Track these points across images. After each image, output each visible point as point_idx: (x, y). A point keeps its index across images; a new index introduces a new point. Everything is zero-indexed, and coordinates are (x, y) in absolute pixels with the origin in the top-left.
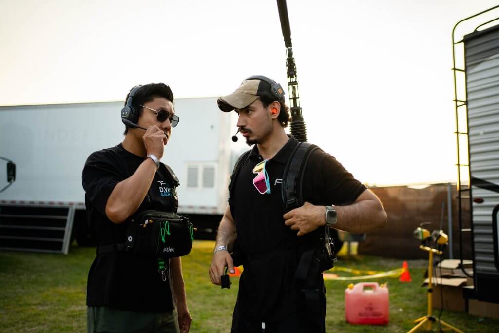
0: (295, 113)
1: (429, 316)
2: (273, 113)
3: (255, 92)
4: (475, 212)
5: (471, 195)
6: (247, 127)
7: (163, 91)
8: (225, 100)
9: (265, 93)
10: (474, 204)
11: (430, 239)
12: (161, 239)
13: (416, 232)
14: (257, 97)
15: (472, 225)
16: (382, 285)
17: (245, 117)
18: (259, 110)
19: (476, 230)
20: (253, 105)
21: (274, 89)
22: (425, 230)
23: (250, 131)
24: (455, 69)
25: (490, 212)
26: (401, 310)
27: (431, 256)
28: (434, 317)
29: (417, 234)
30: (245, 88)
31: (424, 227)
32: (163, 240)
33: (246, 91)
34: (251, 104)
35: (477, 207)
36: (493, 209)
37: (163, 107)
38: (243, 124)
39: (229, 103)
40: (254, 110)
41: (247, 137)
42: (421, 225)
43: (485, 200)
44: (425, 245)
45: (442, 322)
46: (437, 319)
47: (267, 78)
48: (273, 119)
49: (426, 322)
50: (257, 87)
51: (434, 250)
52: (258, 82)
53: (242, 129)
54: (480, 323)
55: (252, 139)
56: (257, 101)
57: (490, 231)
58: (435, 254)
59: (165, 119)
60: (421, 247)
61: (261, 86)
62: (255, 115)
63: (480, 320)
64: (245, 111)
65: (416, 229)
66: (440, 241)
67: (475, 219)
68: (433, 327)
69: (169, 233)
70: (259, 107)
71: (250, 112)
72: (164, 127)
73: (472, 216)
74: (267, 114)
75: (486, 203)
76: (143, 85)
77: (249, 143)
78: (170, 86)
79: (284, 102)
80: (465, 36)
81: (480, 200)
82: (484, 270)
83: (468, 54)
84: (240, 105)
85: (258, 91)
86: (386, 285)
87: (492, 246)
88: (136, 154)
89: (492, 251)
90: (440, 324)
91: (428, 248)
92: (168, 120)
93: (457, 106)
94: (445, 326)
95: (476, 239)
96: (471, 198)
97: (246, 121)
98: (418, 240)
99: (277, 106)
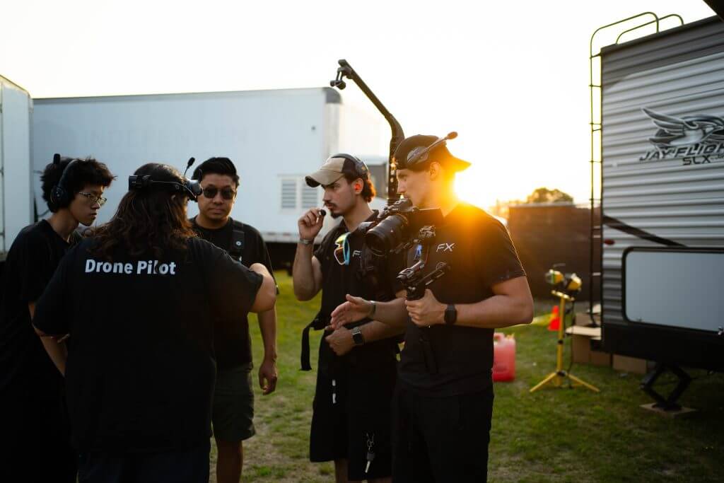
1: (558, 370)
2: (357, 189)
3: (340, 170)
4: (606, 255)
5: (602, 234)
6: (333, 202)
8: (312, 177)
9: (350, 171)
10: (605, 246)
11: (561, 283)
13: (547, 275)
14: (342, 174)
15: (602, 270)
16: (508, 336)
17: (331, 193)
18: (344, 186)
19: (606, 275)
20: (338, 182)
21: (358, 167)
22: (557, 273)
23: (334, 205)
24: (592, 86)
25: (620, 255)
26: (535, 364)
27: (562, 301)
28: (563, 371)
29: (549, 278)
30: (331, 166)
31: (556, 269)
33: (332, 169)
34: (336, 181)
35: (607, 249)
36: (622, 251)
38: (328, 199)
39: (316, 179)
40: (339, 186)
41: (331, 210)
42: (555, 266)
43: (616, 241)
44: (557, 291)
45: (572, 377)
46: (566, 374)
47: (350, 156)
48: (357, 195)
49: (554, 378)
50: (342, 165)
51: (566, 296)
52: (343, 160)
53: (327, 203)
54: (624, 377)
55: (336, 212)
56: (342, 178)
57: (619, 276)
58: (566, 300)
59: (216, 194)
60: (554, 292)
61: (345, 163)
62: (340, 190)
63: (622, 375)
64: (331, 187)
65: (548, 271)
66: (571, 287)
67: (606, 263)
68: (562, 383)
70: (343, 184)
71: (335, 188)
72: (214, 201)
73: (601, 259)
75: (617, 245)
77: (334, 216)
79: (367, 178)
80: (602, 49)
81: (610, 242)
82: (611, 320)
83: (605, 70)
84: (326, 182)
85: (343, 169)
86: (513, 335)
87: (620, 293)
89: (620, 298)
90: (570, 380)
91: (560, 294)
93: (593, 131)
94: (576, 382)
95: (606, 285)
96: (602, 238)
97: (331, 197)
98: (550, 285)
99: (360, 182)
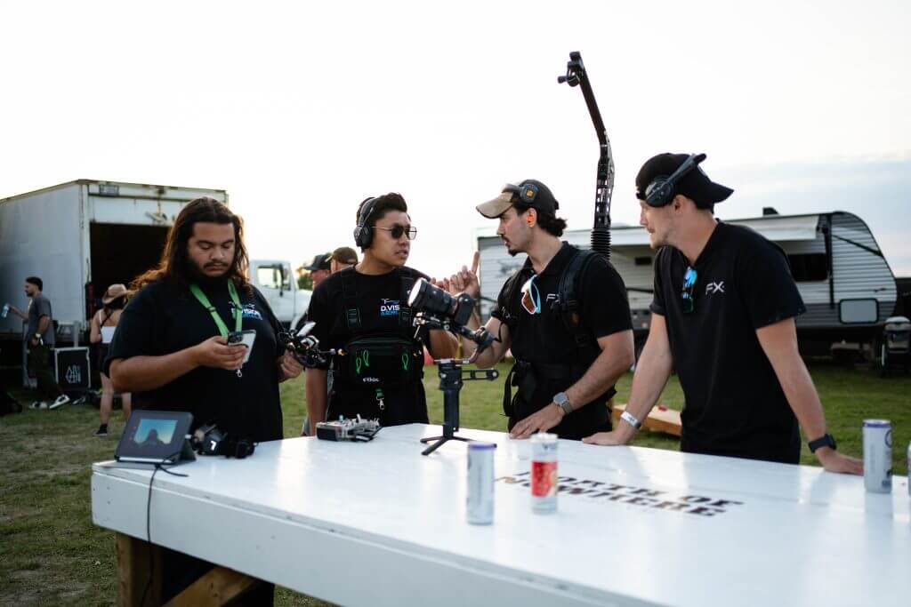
0: (600, 220)
2: (529, 222)
3: (509, 199)
6: (506, 236)
7: (394, 203)
12: (355, 368)
14: (511, 205)
17: (504, 225)
20: (507, 213)
23: (507, 240)
32: (358, 370)
34: (507, 210)
37: (397, 222)
40: (509, 216)
41: (509, 246)
48: (532, 228)
55: (511, 248)
56: (511, 208)
59: (402, 233)
62: (511, 222)
69: (367, 364)
70: (513, 214)
71: (506, 220)
72: (401, 242)
74: (523, 223)
76: (377, 196)
78: (403, 196)
85: (512, 197)
88: (371, 274)
92: (404, 235)
97: (504, 230)
99: (534, 213)
